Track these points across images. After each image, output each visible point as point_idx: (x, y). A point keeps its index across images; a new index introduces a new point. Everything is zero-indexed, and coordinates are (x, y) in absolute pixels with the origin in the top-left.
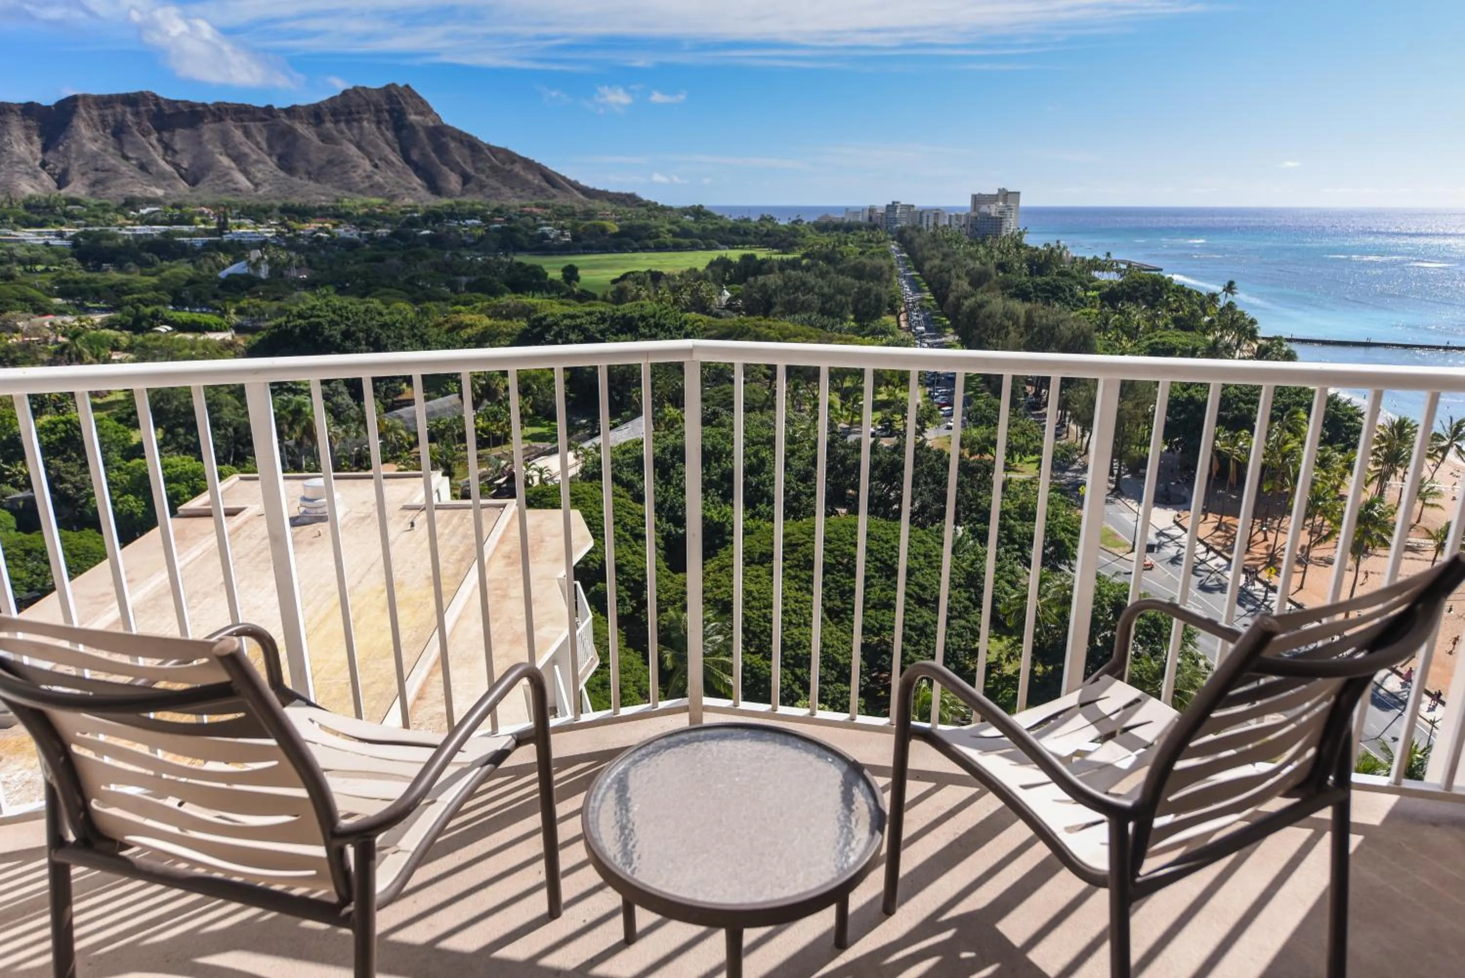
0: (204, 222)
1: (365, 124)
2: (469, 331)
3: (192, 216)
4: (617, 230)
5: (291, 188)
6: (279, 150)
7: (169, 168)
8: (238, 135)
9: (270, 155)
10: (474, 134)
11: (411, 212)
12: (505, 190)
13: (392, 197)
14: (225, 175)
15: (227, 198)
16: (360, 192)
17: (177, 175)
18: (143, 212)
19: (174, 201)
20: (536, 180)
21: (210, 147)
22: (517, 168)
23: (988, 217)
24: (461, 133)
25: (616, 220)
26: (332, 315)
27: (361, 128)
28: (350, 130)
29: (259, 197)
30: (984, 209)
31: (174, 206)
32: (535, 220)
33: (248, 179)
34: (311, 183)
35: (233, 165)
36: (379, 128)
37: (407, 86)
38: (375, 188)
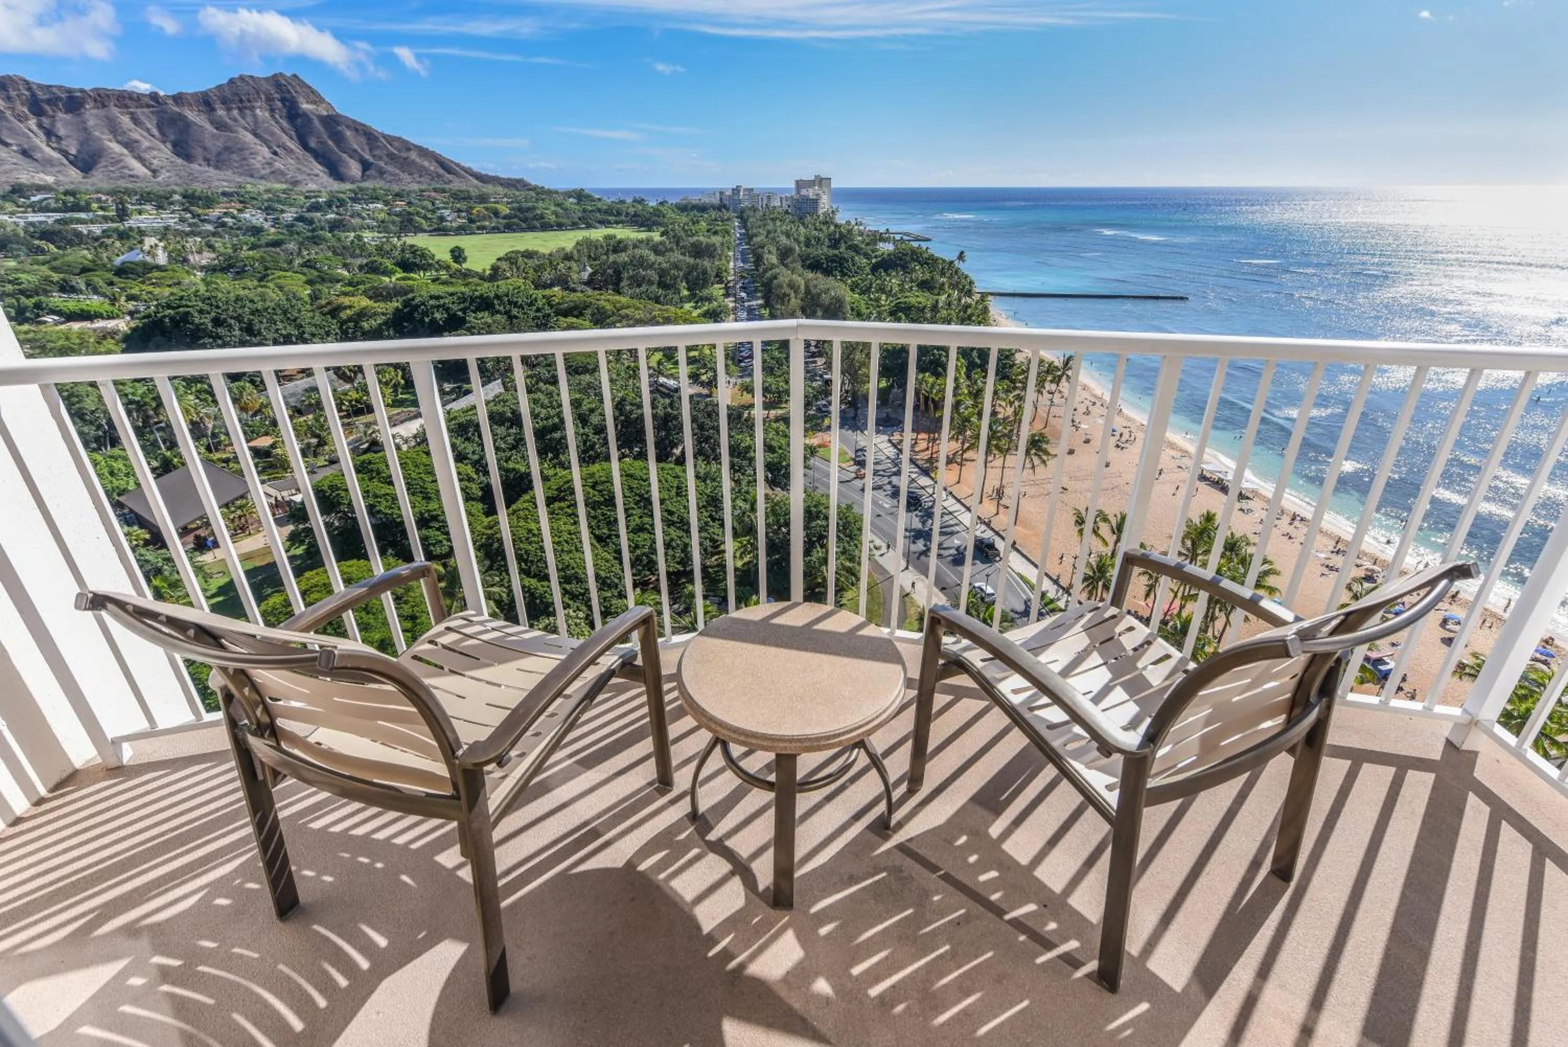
0: (102, 208)
1: (258, 111)
2: (348, 312)
3: (88, 204)
4: (508, 211)
5: (190, 174)
6: (172, 137)
7: (56, 155)
8: (125, 120)
9: (164, 142)
10: (368, 124)
11: (315, 197)
12: (405, 177)
13: (295, 183)
14: (117, 161)
15: (123, 184)
16: (262, 178)
17: (66, 162)
18: (33, 199)
19: (67, 187)
20: (432, 167)
21: (97, 133)
22: (413, 155)
23: (806, 199)
24: (354, 122)
25: (508, 203)
26: (200, 304)
27: (255, 116)
28: (243, 118)
29: (159, 183)
30: (804, 192)
31: (66, 193)
32: (433, 204)
33: (144, 165)
34: (211, 169)
35: (125, 151)
36: (272, 116)
37: (295, 76)
38: (277, 174)
